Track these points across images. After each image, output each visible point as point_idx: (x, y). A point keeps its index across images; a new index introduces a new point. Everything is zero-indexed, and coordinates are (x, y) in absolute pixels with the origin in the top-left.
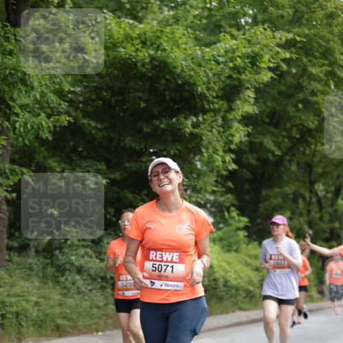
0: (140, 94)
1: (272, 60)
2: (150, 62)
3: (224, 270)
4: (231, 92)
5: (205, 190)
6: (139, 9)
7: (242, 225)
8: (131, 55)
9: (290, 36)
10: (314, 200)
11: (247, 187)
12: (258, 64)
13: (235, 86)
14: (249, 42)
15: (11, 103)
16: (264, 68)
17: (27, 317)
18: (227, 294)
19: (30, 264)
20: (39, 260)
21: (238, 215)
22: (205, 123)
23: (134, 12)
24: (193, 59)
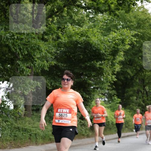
0: (80, 53)
1: (130, 41)
2: (84, 42)
3: (111, 118)
4: (114, 53)
5: (105, 89)
6: (81, 22)
7: (118, 102)
8: (77, 40)
9: (136, 33)
10: (145, 92)
11: (120, 87)
12: (124, 42)
13: (116, 51)
14: (121, 34)
15: (34, 57)
16: (127, 44)
17: (39, 135)
18: (113, 127)
21: (117, 98)
22: (104, 64)
23: (79, 24)
24: (100, 41)
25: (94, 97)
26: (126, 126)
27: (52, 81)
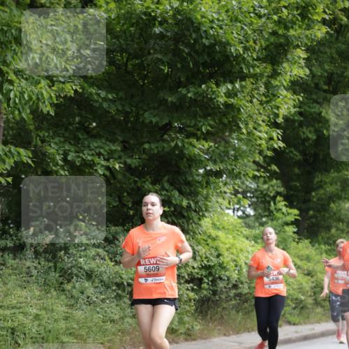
0: (159, 56)
1: (327, 11)
2: (174, 16)
4: (276, 53)
5: (246, 175)
7: (290, 219)
8: (148, 8)
11: (297, 171)
12: (310, 16)
13: (281, 45)
15: (5, 69)
16: (318, 21)
17: (25, 334)
19: (29, 268)
20: (39, 263)
21: (286, 206)
22: (243, 92)
24: (227, 11)
25: (209, 204)
26: (315, 300)
27: (67, 148)
